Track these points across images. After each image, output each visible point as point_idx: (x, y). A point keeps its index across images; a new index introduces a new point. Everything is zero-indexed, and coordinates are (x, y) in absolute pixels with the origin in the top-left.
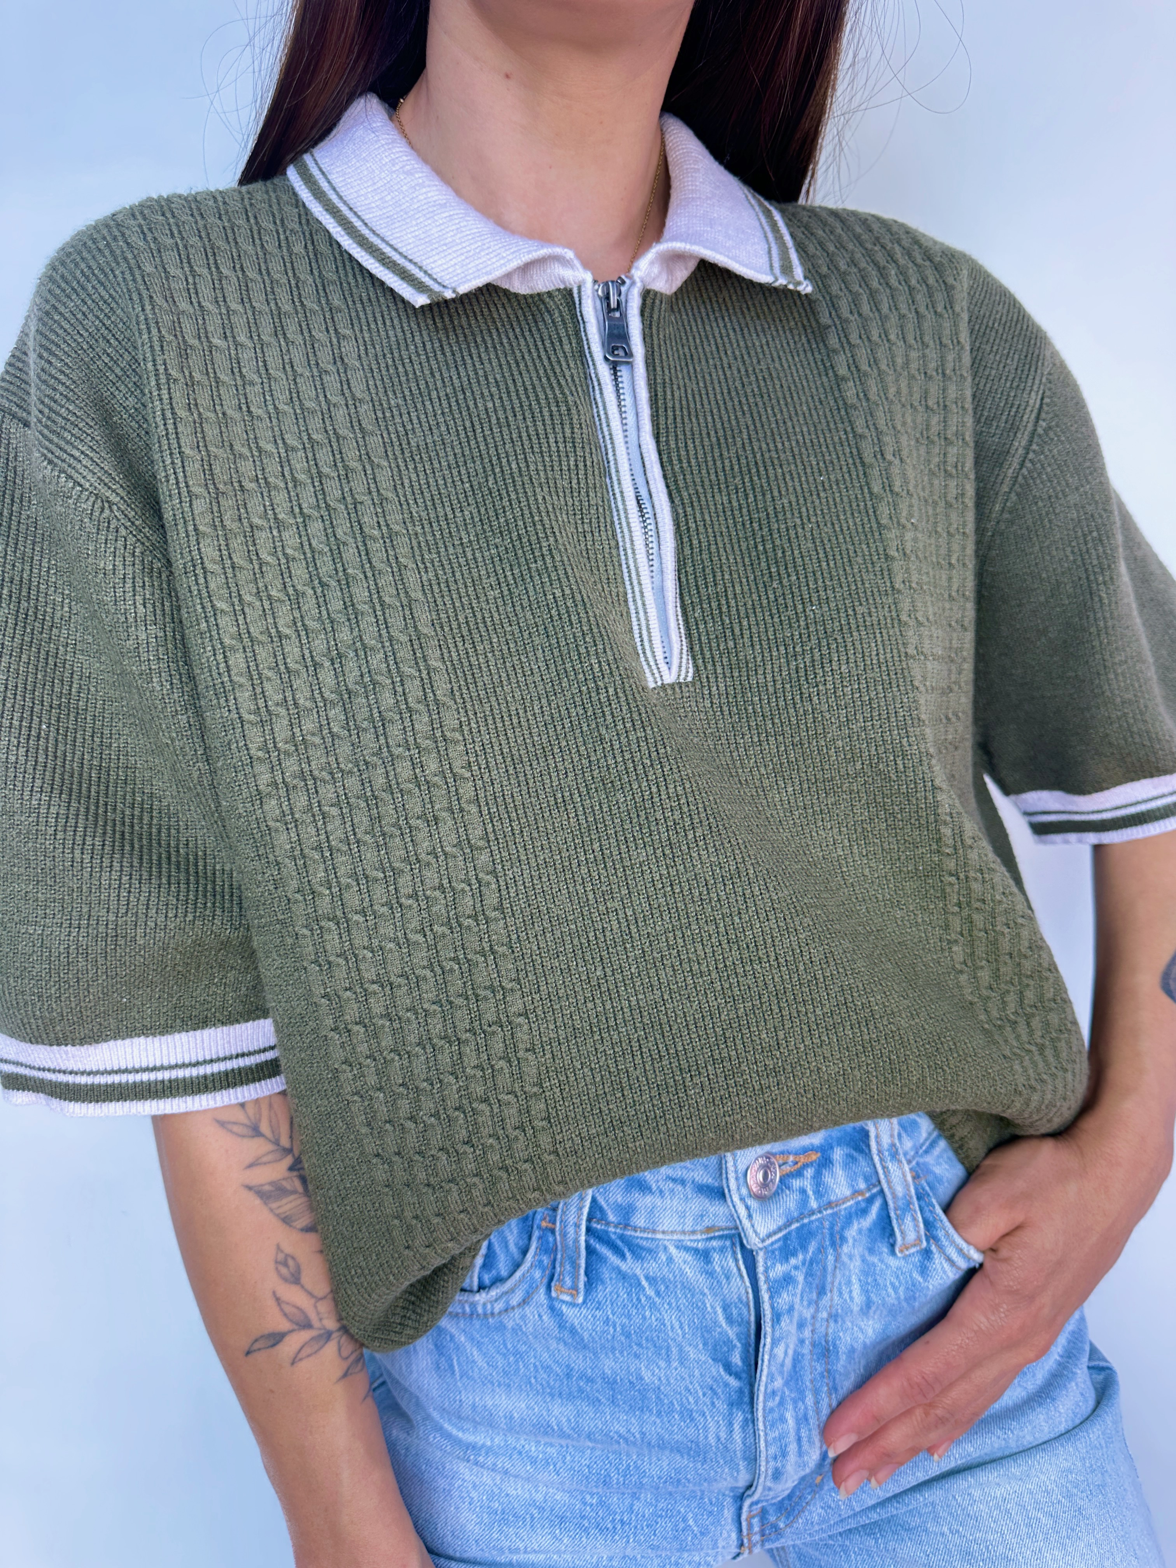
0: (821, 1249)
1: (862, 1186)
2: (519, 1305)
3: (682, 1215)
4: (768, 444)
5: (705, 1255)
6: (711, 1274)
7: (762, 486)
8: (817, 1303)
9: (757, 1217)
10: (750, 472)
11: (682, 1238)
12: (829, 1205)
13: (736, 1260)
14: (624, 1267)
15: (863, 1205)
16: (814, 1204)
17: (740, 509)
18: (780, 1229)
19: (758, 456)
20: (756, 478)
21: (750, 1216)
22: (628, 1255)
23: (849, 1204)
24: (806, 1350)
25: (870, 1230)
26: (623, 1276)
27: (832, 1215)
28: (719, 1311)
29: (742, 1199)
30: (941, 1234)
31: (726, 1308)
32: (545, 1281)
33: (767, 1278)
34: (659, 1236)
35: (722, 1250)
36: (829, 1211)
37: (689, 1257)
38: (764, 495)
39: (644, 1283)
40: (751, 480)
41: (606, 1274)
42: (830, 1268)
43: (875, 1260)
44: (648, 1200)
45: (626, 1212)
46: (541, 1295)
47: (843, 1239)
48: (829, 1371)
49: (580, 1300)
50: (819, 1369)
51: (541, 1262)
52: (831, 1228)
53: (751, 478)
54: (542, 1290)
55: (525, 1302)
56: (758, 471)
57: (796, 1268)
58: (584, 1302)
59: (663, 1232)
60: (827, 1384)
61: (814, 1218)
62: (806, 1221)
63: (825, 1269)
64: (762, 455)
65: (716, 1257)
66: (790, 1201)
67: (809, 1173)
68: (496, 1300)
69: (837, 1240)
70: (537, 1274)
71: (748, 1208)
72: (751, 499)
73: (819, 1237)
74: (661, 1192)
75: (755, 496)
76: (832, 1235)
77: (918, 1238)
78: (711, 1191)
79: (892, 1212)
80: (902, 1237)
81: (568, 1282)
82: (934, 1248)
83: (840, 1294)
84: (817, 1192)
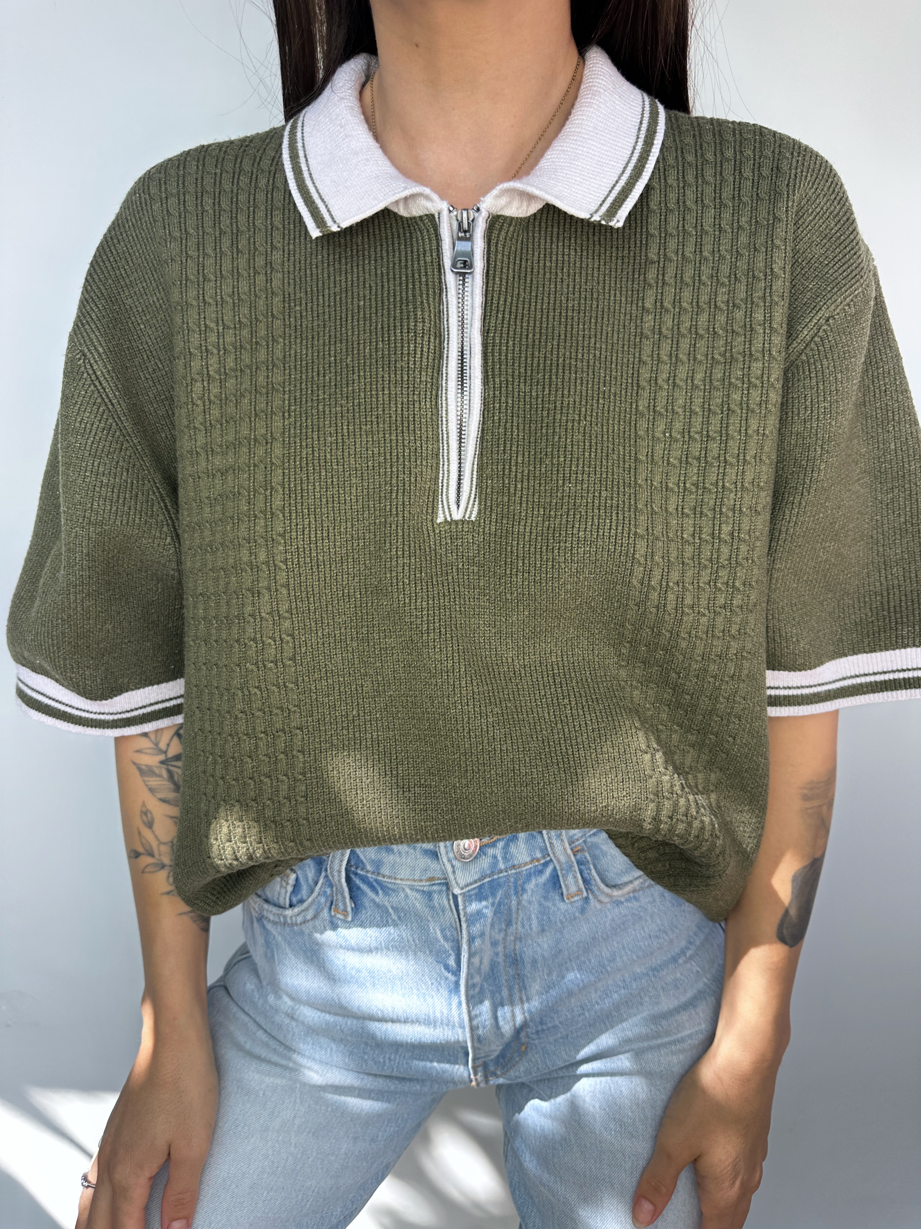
0: (507, 896)
1: (539, 855)
2: (312, 919)
3: (413, 869)
4: (571, 353)
5: (429, 895)
6: (432, 908)
7: (557, 384)
8: (505, 930)
9: (459, 873)
10: (551, 372)
11: (413, 883)
12: (514, 867)
13: (449, 900)
14: (377, 900)
15: (540, 868)
16: (502, 866)
17: (537, 398)
18: (476, 882)
19: (561, 360)
20: (554, 377)
21: (454, 872)
22: (380, 892)
23: (528, 867)
24: (501, 959)
25: (545, 884)
26: (378, 906)
27: (516, 873)
28: (438, 932)
29: (449, 861)
30: (595, 889)
31: (442, 931)
32: (328, 904)
33: (465, 913)
34: (399, 882)
35: (440, 892)
36: (513, 871)
37: (418, 896)
38: (557, 391)
39: (391, 910)
40: (551, 378)
41: (366, 902)
42: (514, 909)
43: (550, 904)
44: (391, 857)
45: (378, 864)
46: (325, 914)
47: (524, 890)
48: (518, 975)
49: (350, 919)
50: (511, 972)
51: (325, 892)
52: (515, 882)
53: (550, 375)
54: (326, 911)
55: (315, 917)
56: (557, 372)
57: (486, 907)
58: (353, 920)
59: (401, 879)
60: (518, 984)
61: (501, 875)
62: (496, 877)
63: (510, 909)
64: (564, 360)
65: (436, 896)
66: (485, 863)
67: (500, 845)
68: (298, 915)
69: (520, 890)
70: (323, 900)
71: (453, 866)
72: (547, 391)
73: (505, 888)
74: (400, 853)
75: (550, 391)
76: (516, 887)
77: (580, 890)
78: (435, 855)
79: (559, 874)
80: (568, 890)
81: (341, 905)
82: (591, 896)
83: (523, 926)
84: (505, 858)
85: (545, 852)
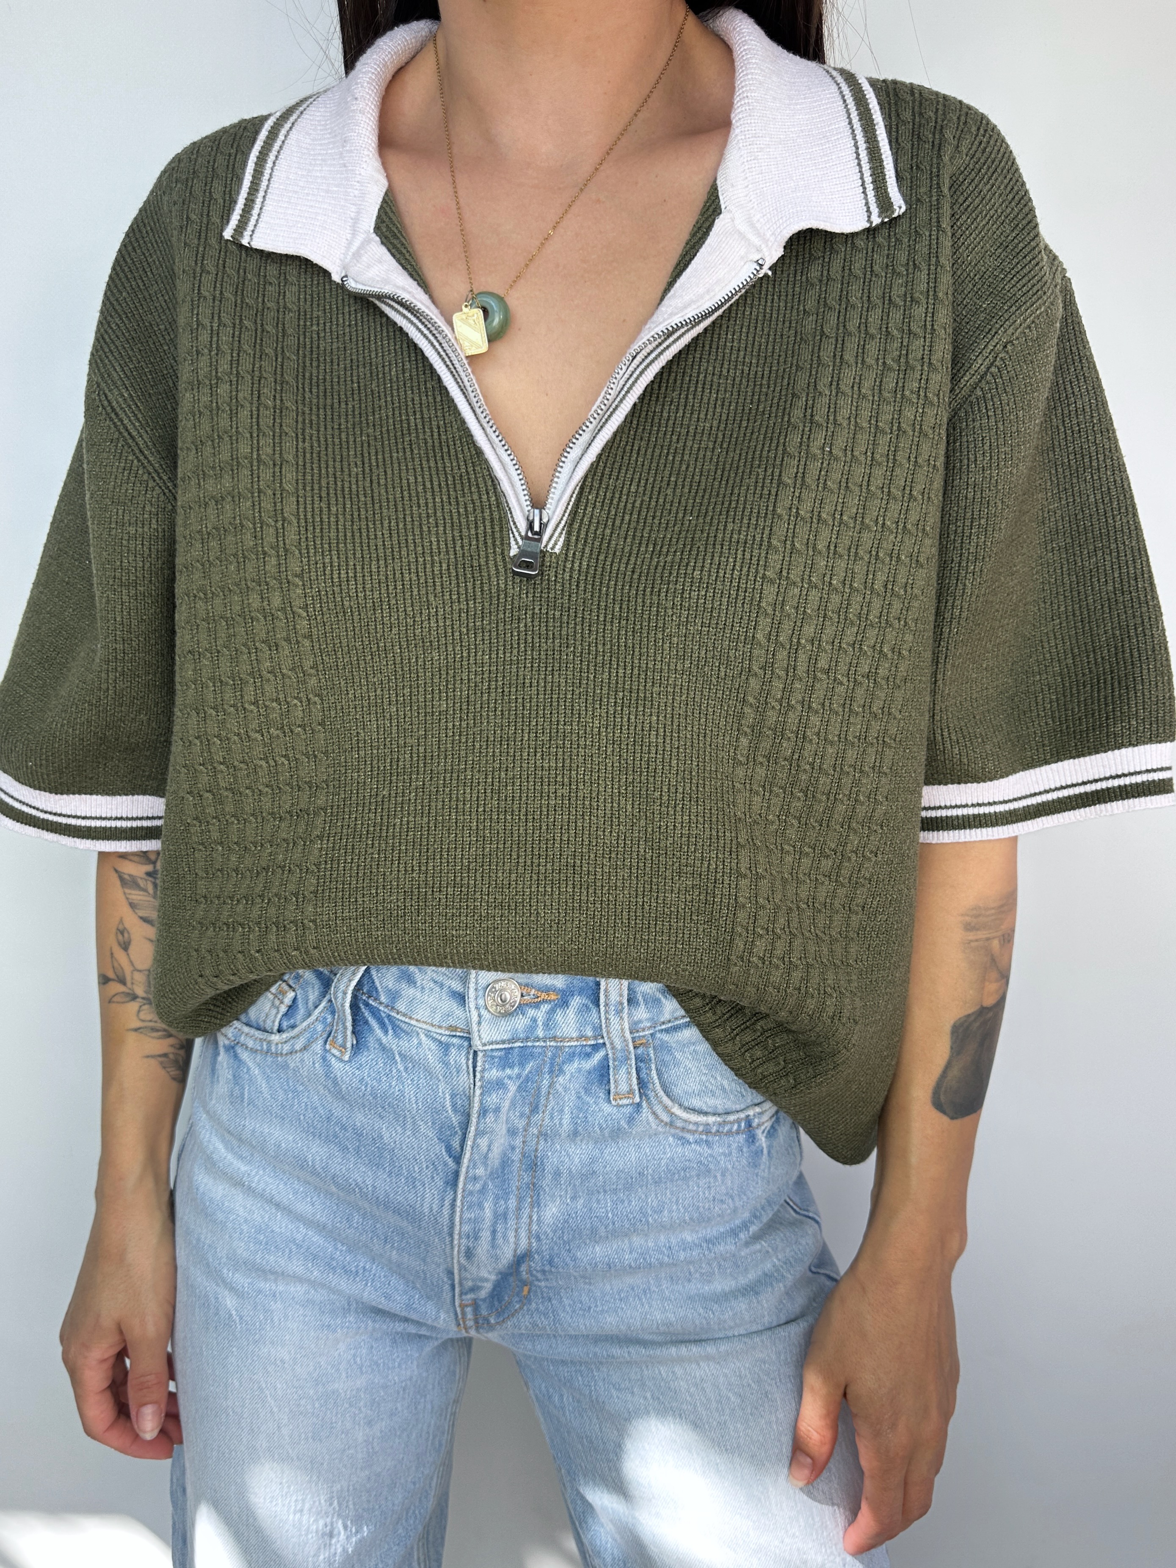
0: (539, 1071)
1: (590, 1033)
2: (301, 1050)
3: (434, 1010)
5: (445, 1048)
6: (446, 1064)
8: (529, 1117)
9: (484, 1025)
11: (430, 1028)
12: (554, 1038)
13: (468, 1059)
14: (384, 1040)
15: (589, 1050)
16: (540, 1033)
18: (503, 1042)
21: (479, 1023)
22: (390, 1032)
23: (573, 1044)
24: (516, 1156)
25: (589, 1072)
26: (384, 1049)
27: (556, 1047)
28: (448, 1099)
29: (477, 1008)
30: (651, 1094)
31: (453, 1098)
32: (325, 1036)
33: (482, 1077)
34: (413, 1022)
35: (460, 1047)
36: (552, 1044)
37: (433, 1046)
39: (397, 1057)
41: (371, 1042)
42: (544, 1091)
43: (591, 1101)
44: (412, 991)
45: (394, 996)
46: (318, 1047)
47: (561, 1071)
48: (534, 1185)
49: (346, 1058)
50: (527, 1179)
51: (325, 1019)
52: (553, 1058)
54: (320, 1042)
55: (305, 1048)
57: (510, 1078)
58: (350, 1061)
59: (417, 1020)
61: (537, 1044)
62: (529, 1044)
63: (539, 1089)
65: (453, 1051)
66: (520, 1023)
67: (545, 1008)
69: (556, 1070)
70: (320, 1027)
71: (480, 1016)
73: (539, 1061)
74: (423, 988)
76: (552, 1064)
77: (631, 1092)
78: (461, 998)
79: (611, 1064)
80: (616, 1087)
81: (340, 1040)
82: (644, 1104)
83: (552, 1118)
84: (546, 1025)
85: (598, 1031)
